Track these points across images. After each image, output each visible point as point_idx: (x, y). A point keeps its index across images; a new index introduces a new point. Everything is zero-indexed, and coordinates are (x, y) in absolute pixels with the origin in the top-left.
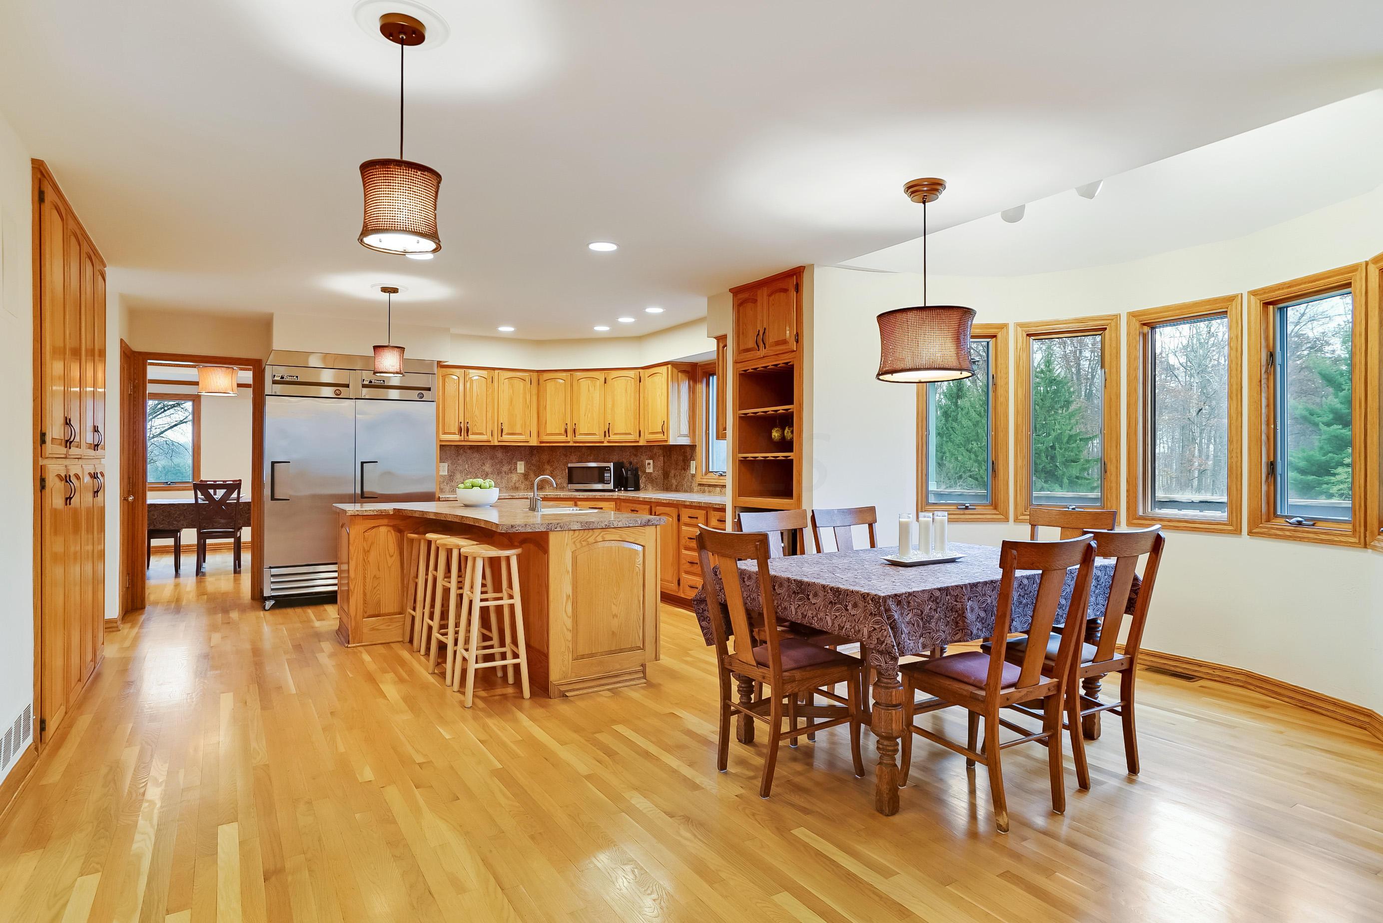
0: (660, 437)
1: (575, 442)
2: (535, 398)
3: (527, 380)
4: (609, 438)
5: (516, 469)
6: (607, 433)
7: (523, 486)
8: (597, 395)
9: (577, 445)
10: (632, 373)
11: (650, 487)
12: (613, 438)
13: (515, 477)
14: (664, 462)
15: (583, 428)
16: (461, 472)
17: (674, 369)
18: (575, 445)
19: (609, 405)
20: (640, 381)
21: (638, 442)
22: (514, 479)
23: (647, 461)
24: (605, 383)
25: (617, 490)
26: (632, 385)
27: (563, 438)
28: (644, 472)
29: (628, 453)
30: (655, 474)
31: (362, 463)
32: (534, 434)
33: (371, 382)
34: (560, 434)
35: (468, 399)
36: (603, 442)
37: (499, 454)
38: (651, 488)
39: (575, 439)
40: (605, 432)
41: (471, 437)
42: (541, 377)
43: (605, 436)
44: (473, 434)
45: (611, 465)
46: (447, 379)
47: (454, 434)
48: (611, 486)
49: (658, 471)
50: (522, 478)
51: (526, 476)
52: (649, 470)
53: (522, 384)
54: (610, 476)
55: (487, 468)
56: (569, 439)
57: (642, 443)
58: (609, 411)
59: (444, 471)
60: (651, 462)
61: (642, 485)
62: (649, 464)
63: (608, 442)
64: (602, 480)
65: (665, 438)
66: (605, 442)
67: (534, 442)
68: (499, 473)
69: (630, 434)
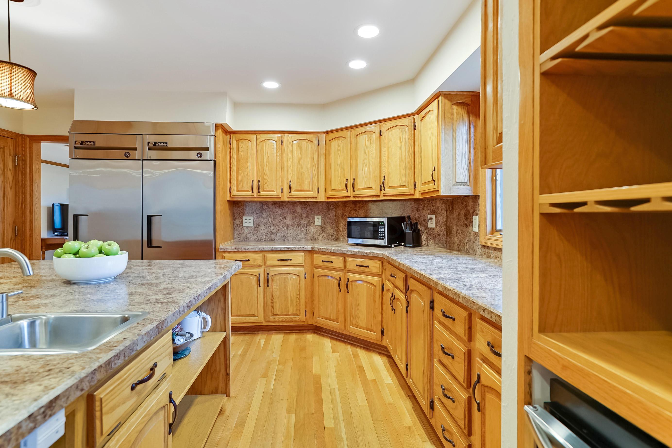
0: (431, 187)
1: (354, 197)
2: (322, 159)
3: (314, 140)
4: (385, 192)
5: (314, 222)
6: (382, 187)
7: (320, 237)
8: (373, 149)
9: (357, 199)
10: (405, 121)
11: (432, 243)
12: (388, 191)
13: (313, 230)
14: (447, 217)
15: (360, 184)
16: (265, 224)
17: (447, 102)
18: (355, 199)
19: (384, 158)
20: (415, 129)
21: (413, 195)
22: (313, 231)
23: (429, 216)
24: (381, 135)
25: (393, 246)
26: (406, 133)
27: (344, 193)
28: (426, 227)
29: (410, 208)
30: (437, 230)
31: (150, 218)
32: (322, 190)
33: (155, 144)
34: (342, 190)
35: (259, 160)
36: (379, 196)
37: (299, 209)
38: (433, 245)
39: (355, 193)
40: (381, 186)
41: (263, 194)
42: (327, 137)
43: (381, 190)
44: (264, 191)
45: (385, 220)
46: (240, 144)
47: (247, 191)
48: (384, 242)
49: (441, 226)
50: (320, 230)
51: (323, 228)
52: (432, 225)
53: (309, 145)
54: (384, 231)
55: (288, 221)
56: (349, 194)
57: (417, 196)
58: (384, 163)
59: (250, 223)
60: (433, 216)
61: (424, 241)
62: (431, 219)
63: (384, 196)
64: (376, 236)
65: (436, 187)
66: (382, 196)
67: (322, 198)
68: (299, 225)
69: (404, 186)
